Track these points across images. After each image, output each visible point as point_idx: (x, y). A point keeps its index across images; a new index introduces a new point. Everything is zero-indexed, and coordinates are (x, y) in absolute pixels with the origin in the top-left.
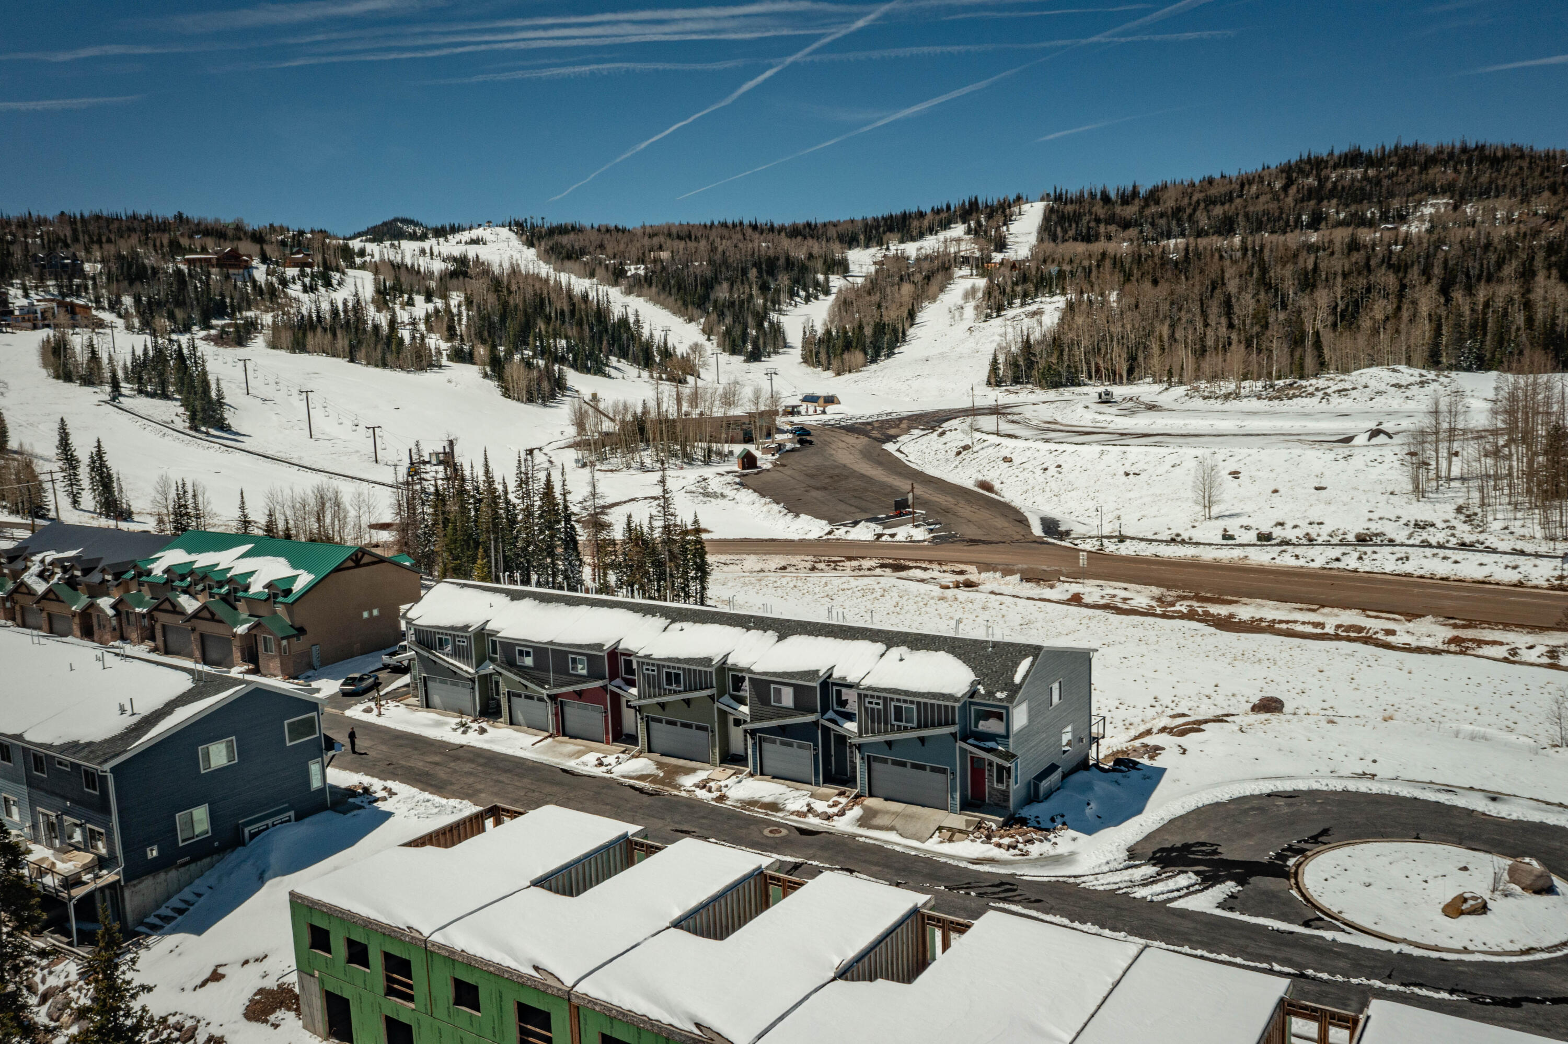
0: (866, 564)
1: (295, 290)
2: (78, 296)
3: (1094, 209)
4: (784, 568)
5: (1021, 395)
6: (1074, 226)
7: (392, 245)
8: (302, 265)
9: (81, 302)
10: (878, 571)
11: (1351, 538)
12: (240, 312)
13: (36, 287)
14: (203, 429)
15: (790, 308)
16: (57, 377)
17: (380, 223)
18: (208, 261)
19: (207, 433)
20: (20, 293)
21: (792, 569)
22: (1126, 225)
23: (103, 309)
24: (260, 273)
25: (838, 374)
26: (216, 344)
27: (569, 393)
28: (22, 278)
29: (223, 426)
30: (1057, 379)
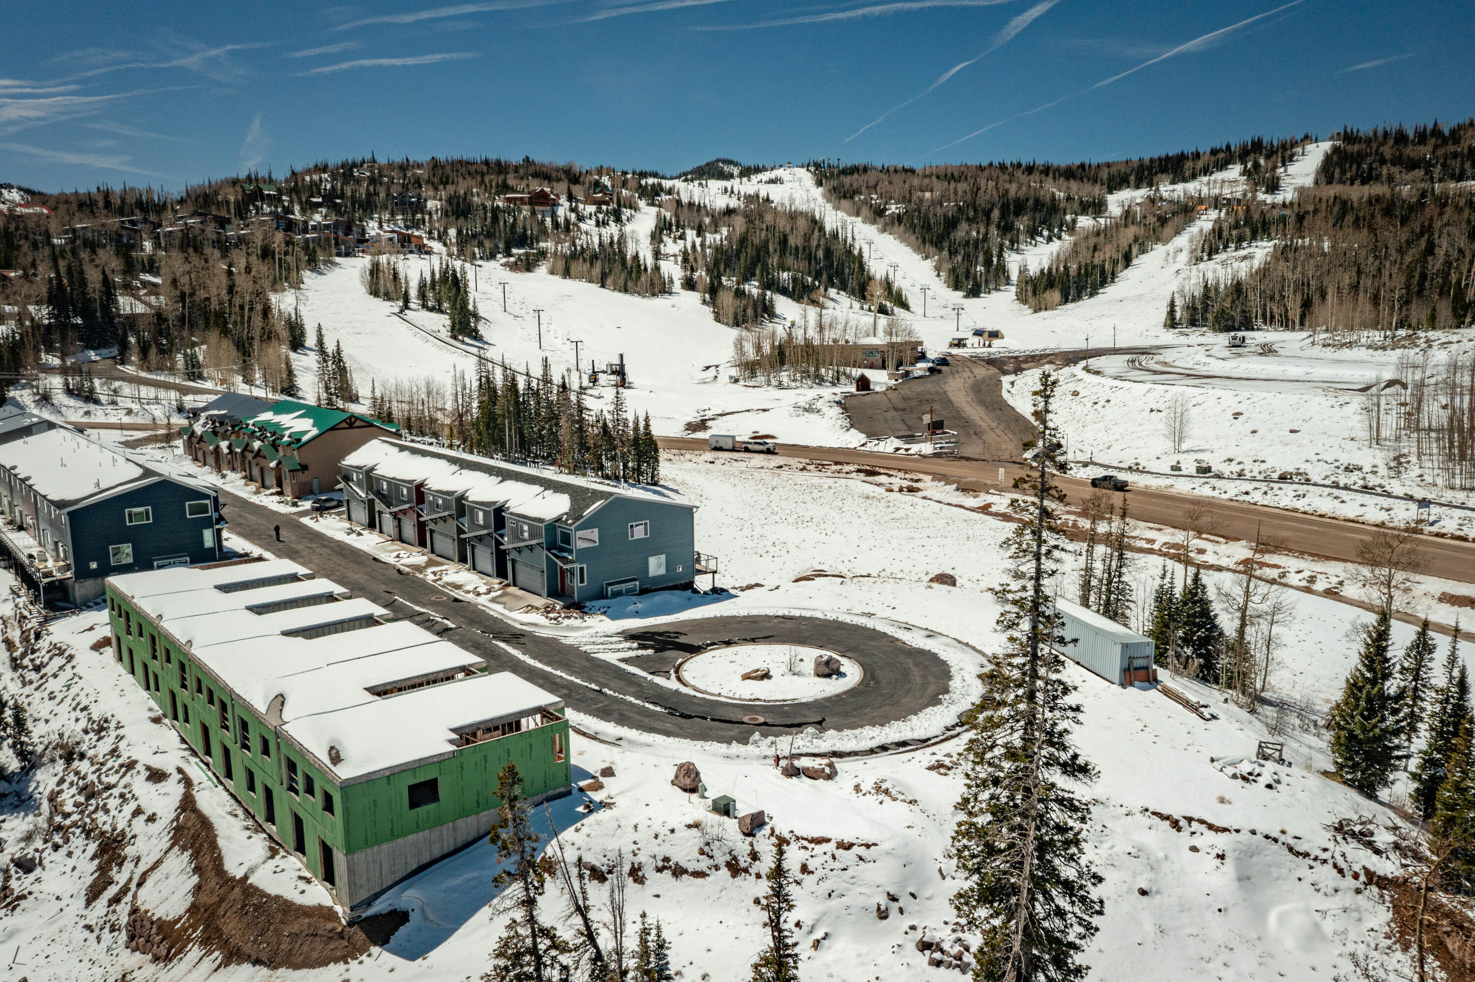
0: (847, 468)
1: (588, 226)
2: (418, 228)
3: (1382, 149)
4: (781, 467)
5: (1191, 337)
6: (1354, 167)
7: (700, 184)
8: (599, 203)
9: (416, 233)
10: (854, 475)
11: (1275, 476)
12: (538, 242)
13: (389, 221)
14: (460, 337)
15: (1029, 247)
16: (371, 294)
17: (704, 163)
18: (521, 199)
19: (463, 342)
20: (376, 225)
21: (786, 468)
22: (1412, 165)
23: (434, 239)
24: (563, 211)
25: (1035, 312)
26: (511, 269)
27: (776, 320)
28: (380, 214)
29: (476, 336)
30: (1230, 323)
